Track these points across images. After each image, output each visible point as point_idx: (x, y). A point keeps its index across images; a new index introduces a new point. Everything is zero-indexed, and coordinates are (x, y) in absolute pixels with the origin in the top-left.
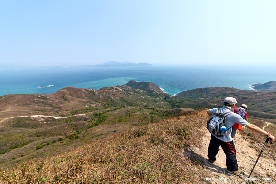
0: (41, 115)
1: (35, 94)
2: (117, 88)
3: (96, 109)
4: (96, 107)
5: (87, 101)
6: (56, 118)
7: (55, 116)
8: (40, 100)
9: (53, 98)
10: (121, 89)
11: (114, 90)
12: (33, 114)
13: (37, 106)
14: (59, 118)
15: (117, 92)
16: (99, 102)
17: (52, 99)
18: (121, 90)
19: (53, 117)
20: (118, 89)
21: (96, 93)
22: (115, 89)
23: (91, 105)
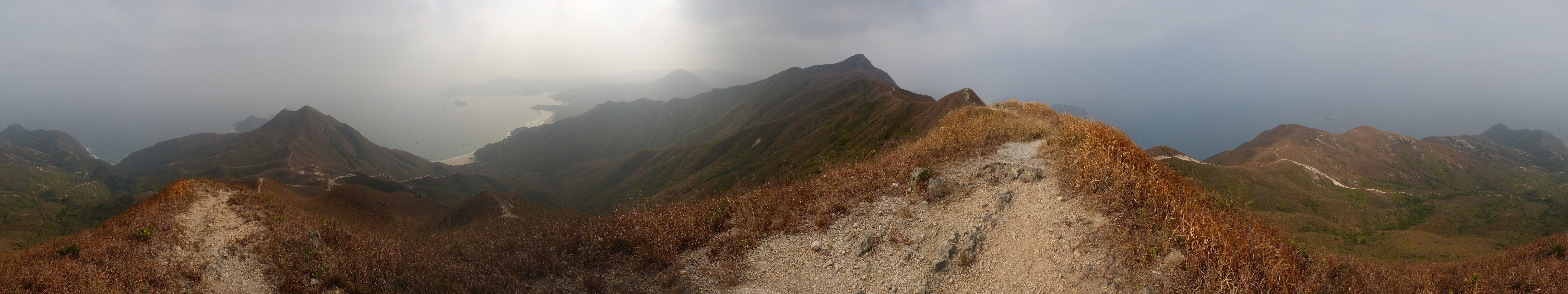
0: (1317, 169)
1: (1317, 130)
2: (1463, 141)
3: (1409, 186)
4: (1410, 180)
5: (1395, 162)
6: (1336, 183)
7: (1334, 179)
8: (1321, 142)
9: (1338, 143)
10: (1471, 144)
11: (1454, 146)
12: (1308, 164)
13: (1315, 152)
14: (1340, 185)
15: (1460, 151)
16: (1418, 171)
17: (1336, 144)
18: (1471, 147)
19: (1331, 179)
20: (1464, 145)
21: (1414, 147)
22: (1458, 142)
23: (1401, 173)
